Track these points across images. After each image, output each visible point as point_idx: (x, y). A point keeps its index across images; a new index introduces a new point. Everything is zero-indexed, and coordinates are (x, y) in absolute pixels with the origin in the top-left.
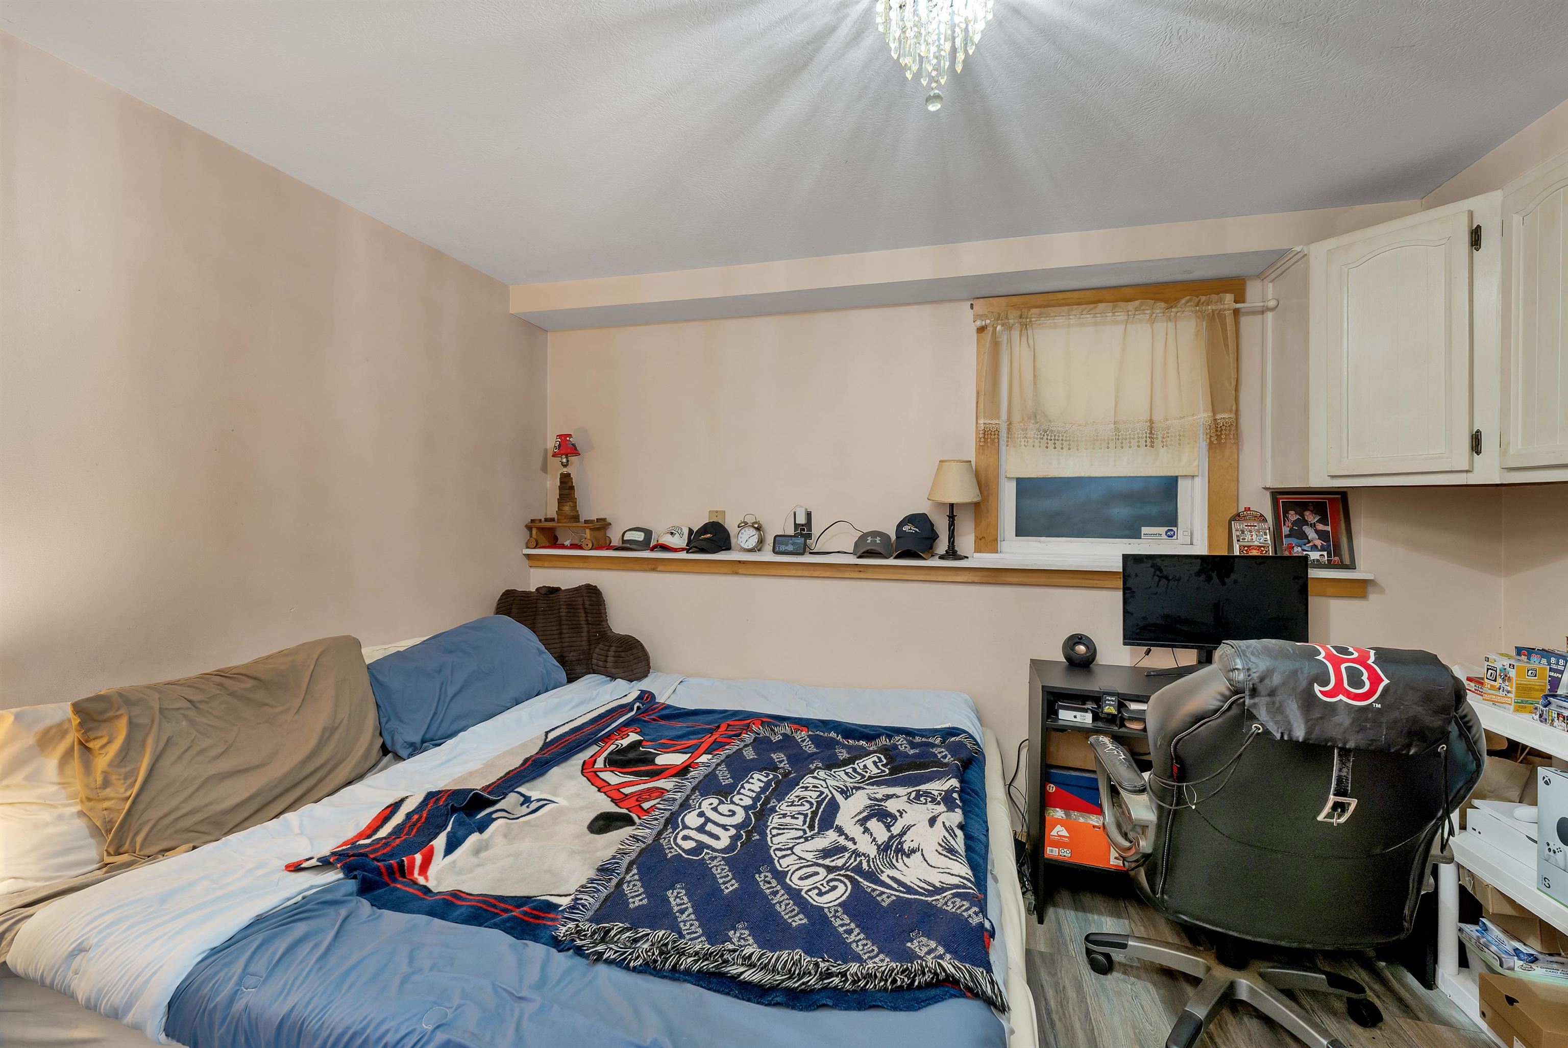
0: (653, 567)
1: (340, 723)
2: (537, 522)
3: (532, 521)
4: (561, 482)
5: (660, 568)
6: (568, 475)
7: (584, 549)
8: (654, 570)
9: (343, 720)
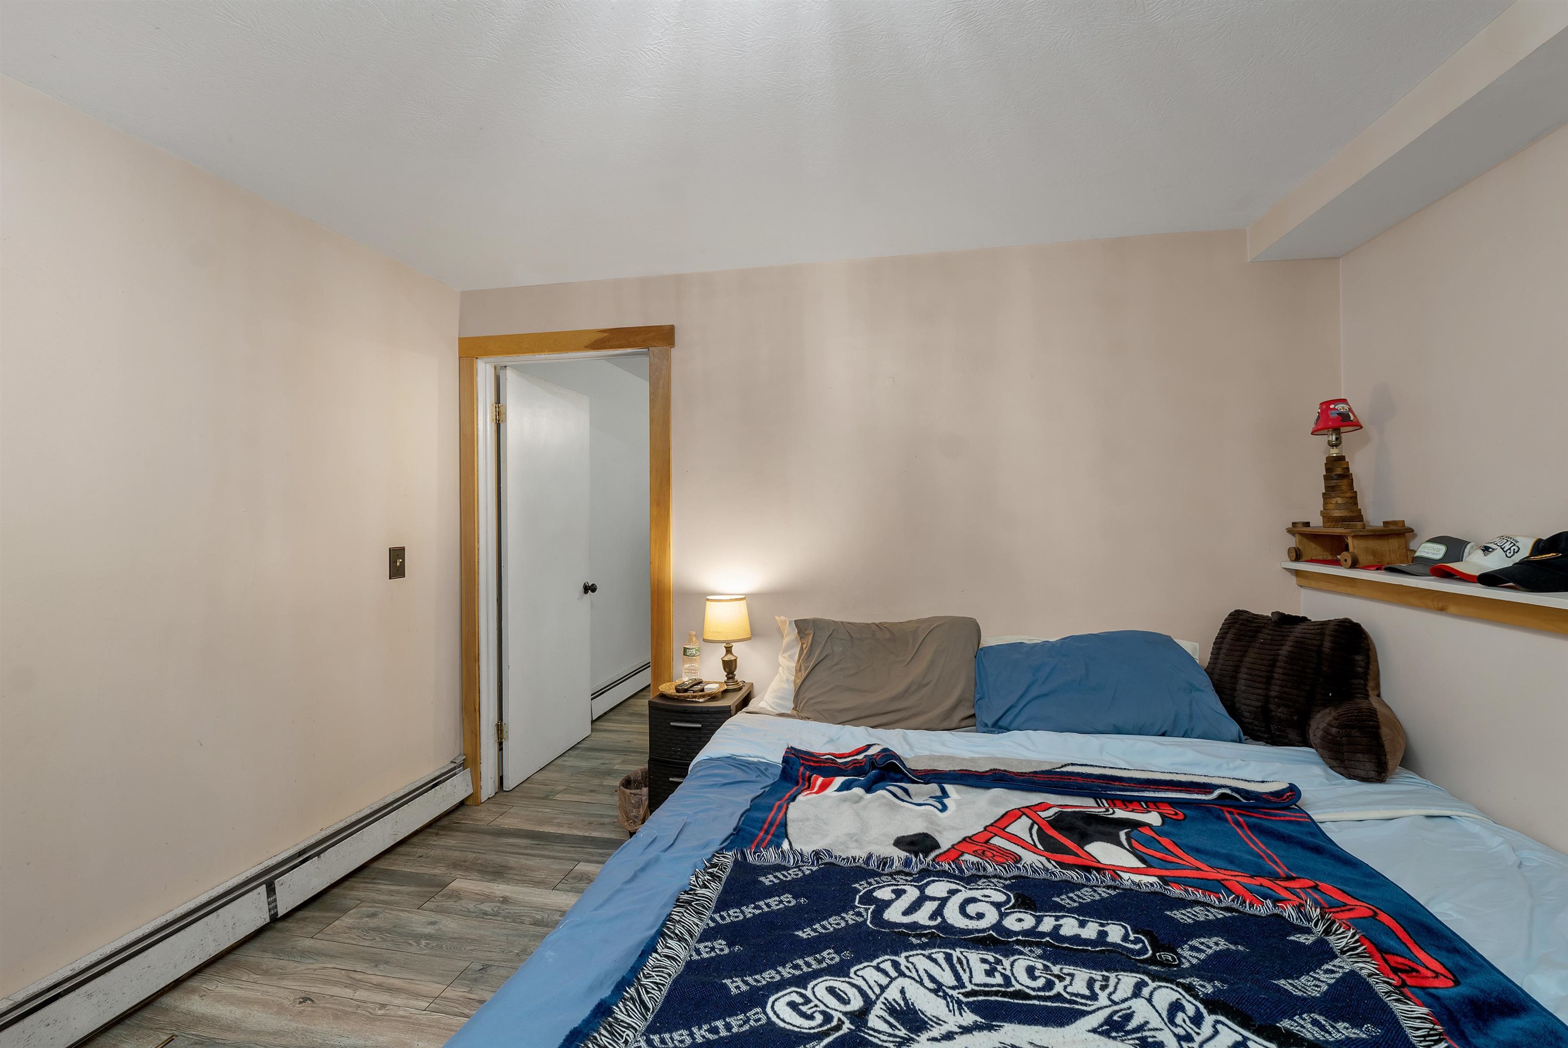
0: (1440, 605)
1: (928, 684)
2: (1300, 525)
3: (1294, 524)
4: (1327, 470)
5: (1452, 609)
6: (1341, 458)
7: (1341, 565)
8: (1442, 610)
9: (930, 682)
